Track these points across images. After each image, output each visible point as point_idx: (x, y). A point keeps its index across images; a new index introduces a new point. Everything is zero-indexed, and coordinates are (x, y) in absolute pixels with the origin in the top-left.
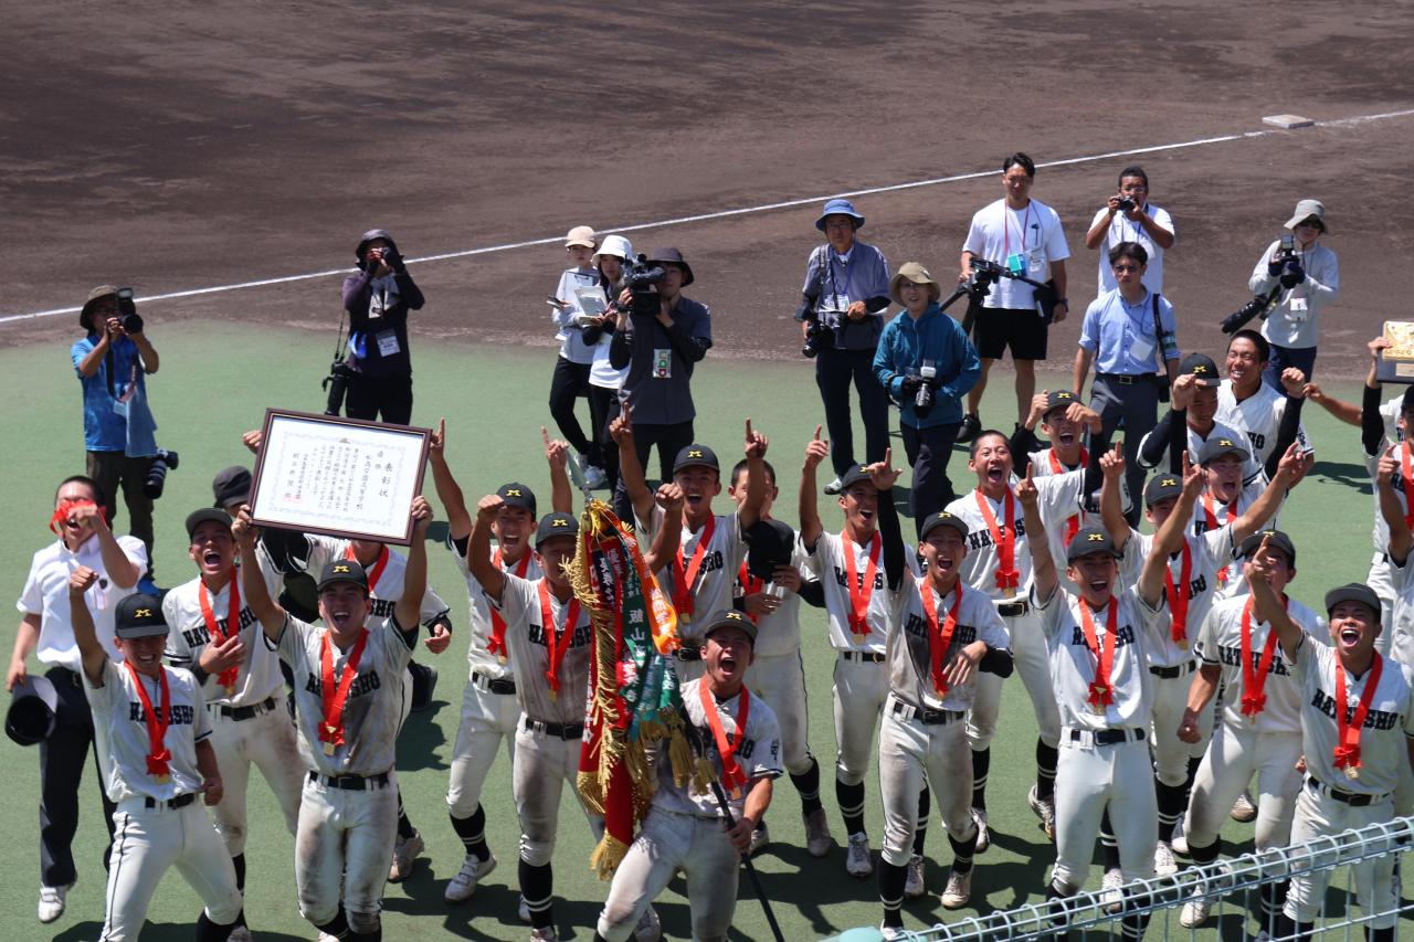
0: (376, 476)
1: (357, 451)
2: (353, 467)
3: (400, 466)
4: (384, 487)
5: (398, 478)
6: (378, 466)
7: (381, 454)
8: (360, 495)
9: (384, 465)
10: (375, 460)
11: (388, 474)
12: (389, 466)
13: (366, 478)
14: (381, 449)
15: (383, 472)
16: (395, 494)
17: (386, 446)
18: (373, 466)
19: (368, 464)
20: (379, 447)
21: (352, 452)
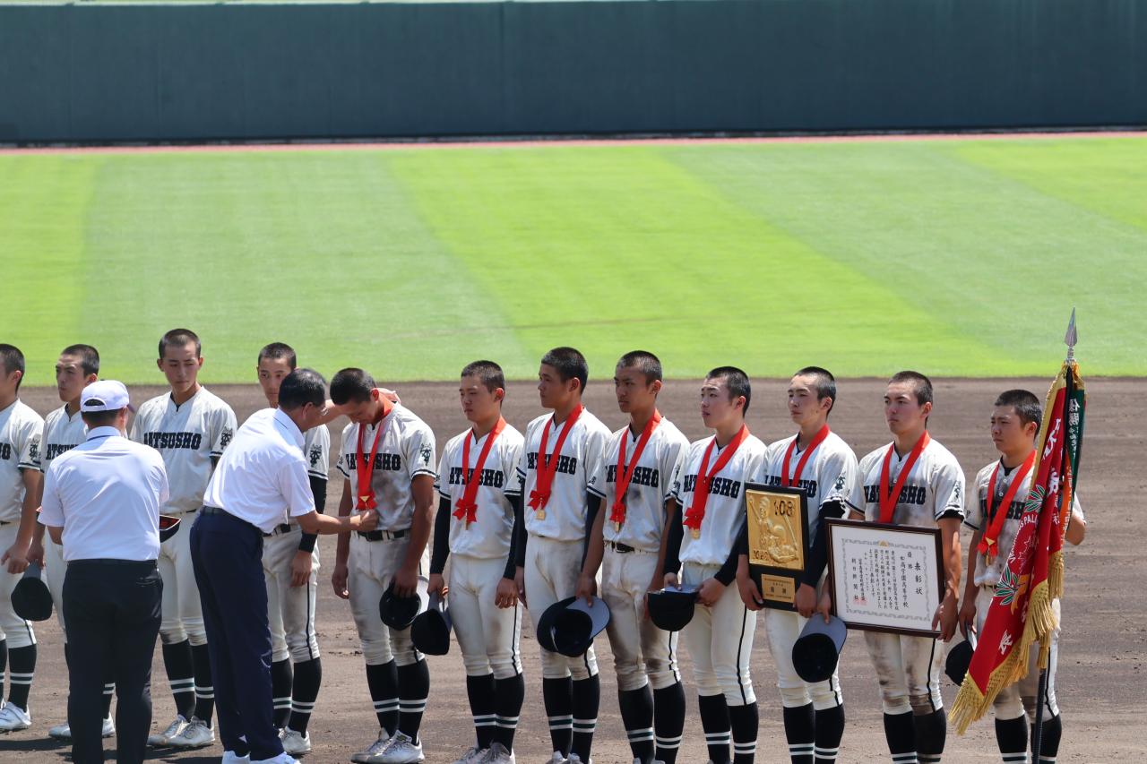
0: (910, 575)
1: (893, 552)
2: (894, 569)
3: (925, 565)
4: (918, 585)
5: (925, 576)
6: (910, 566)
7: (910, 555)
8: (903, 594)
9: (914, 565)
10: (907, 561)
11: (919, 573)
12: (917, 565)
13: (904, 578)
14: (910, 550)
15: (915, 572)
16: (927, 591)
17: (912, 547)
18: (907, 566)
19: (903, 565)
20: (907, 548)
21: (890, 555)
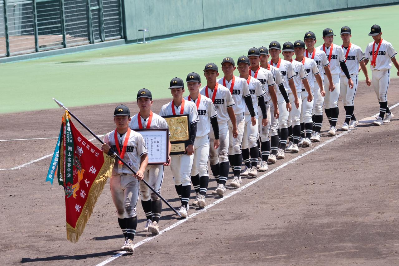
0: (155, 145)
1: (148, 138)
2: (148, 143)
3: (161, 141)
4: (158, 148)
5: (161, 144)
6: (155, 142)
7: (155, 138)
8: (151, 151)
9: (156, 142)
10: (154, 140)
11: (158, 144)
12: (158, 142)
13: (152, 146)
14: (155, 137)
15: (156, 144)
16: (161, 150)
17: (156, 136)
18: (153, 142)
19: (152, 142)
20: (154, 136)
21: (147, 139)
